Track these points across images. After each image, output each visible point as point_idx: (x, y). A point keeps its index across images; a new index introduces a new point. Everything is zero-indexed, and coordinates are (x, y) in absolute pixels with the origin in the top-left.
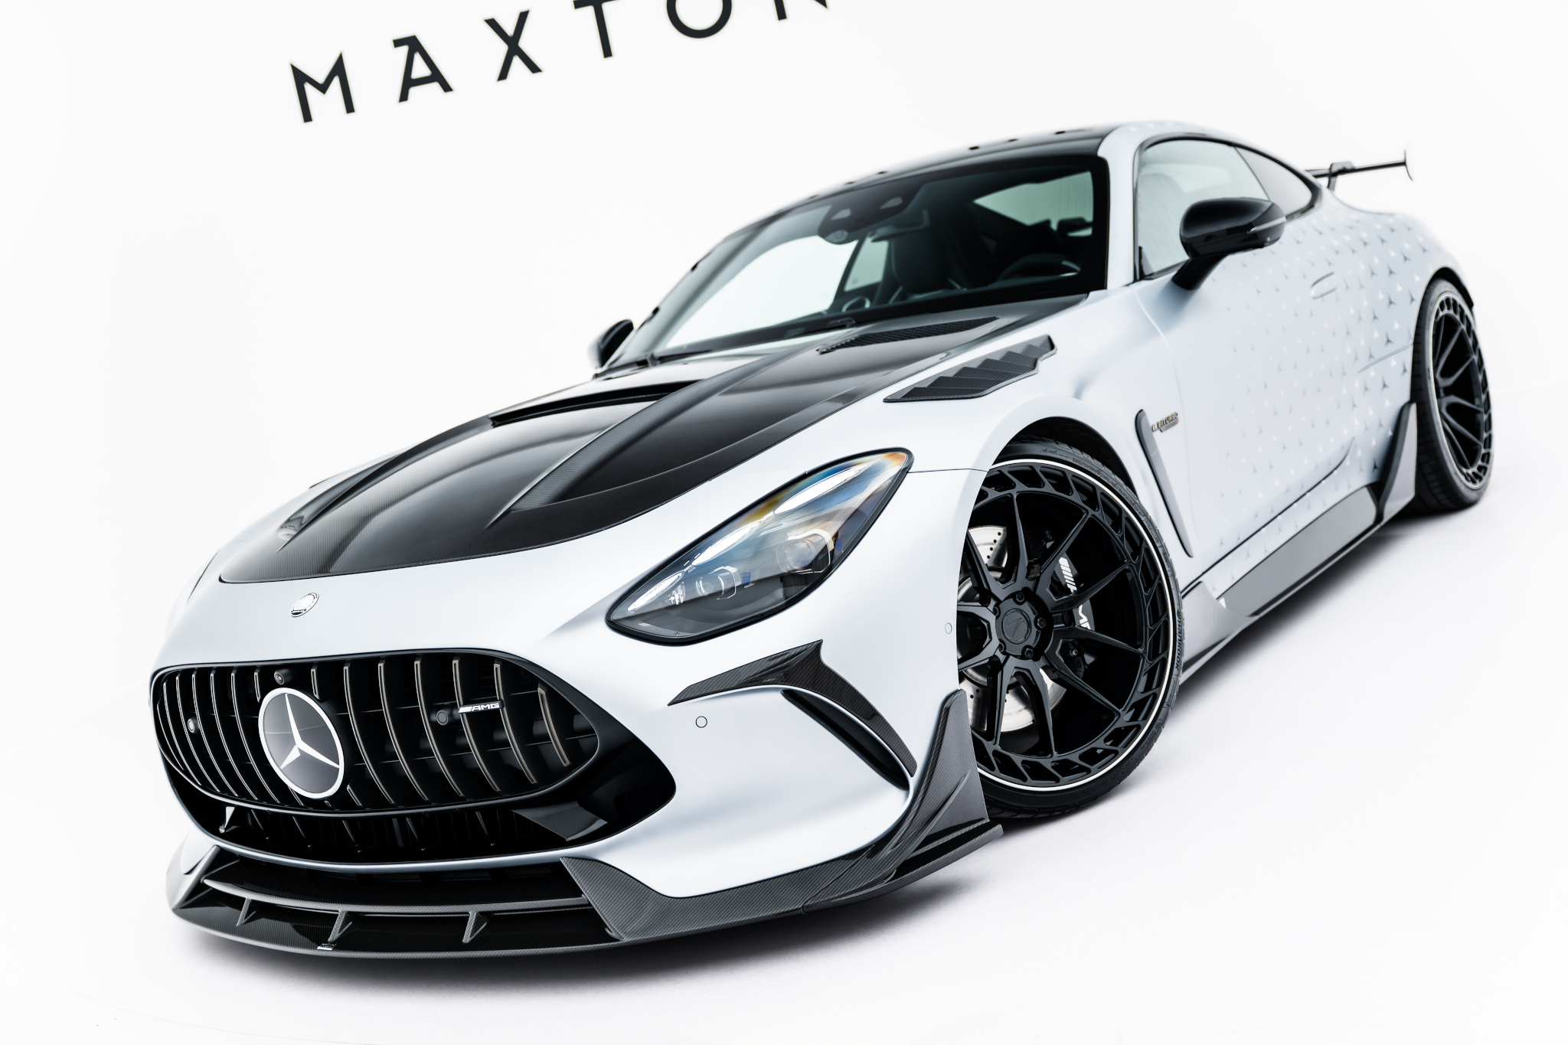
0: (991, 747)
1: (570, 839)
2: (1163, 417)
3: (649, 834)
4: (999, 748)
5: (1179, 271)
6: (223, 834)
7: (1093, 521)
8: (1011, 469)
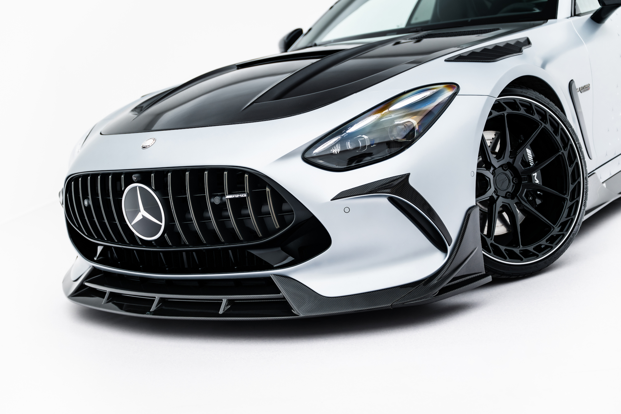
0: (489, 241)
1: (275, 266)
2: (583, 85)
3: (317, 265)
4: (493, 242)
5: (594, 14)
6: (96, 260)
7: (544, 130)
8: (504, 101)
